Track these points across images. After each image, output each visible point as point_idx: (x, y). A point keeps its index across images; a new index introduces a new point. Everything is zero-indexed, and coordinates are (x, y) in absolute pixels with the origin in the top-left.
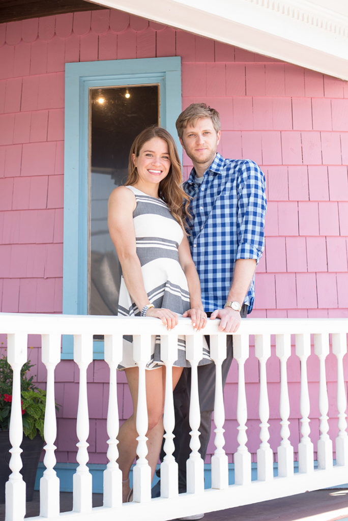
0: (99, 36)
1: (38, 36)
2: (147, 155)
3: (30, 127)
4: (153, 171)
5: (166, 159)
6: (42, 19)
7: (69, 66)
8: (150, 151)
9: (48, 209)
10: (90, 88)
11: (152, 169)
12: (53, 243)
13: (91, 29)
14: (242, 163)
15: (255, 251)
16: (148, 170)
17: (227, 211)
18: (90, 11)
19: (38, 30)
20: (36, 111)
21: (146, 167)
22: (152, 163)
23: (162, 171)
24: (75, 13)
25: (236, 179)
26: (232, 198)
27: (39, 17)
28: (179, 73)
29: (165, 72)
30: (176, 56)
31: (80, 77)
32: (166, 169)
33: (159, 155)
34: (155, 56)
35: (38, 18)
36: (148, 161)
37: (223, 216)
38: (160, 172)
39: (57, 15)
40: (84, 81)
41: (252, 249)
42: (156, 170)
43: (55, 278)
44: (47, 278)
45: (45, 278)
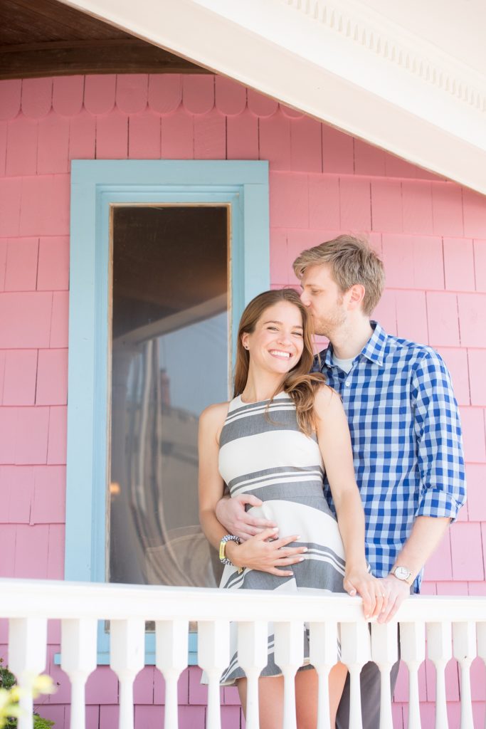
0: (129, 118)
1: (21, 110)
2: (270, 328)
3: (6, 264)
4: (279, 353)
5: (299, 336)
6: (27, 81)
7: (76, 165)
8: (275, 322)
9: (38, 406)
10: (112, 204)
11: (278, 350)
12: (46, 465)
13: (115, 104)
14: (420, 355)
15: (454, 504)
16: (270, 351)
17: (395, 433)
18: (115, 75)
19: (21, 100)
20: (17, 237)
21: (267, 346)
22: (279, 339)
23: (291, 355)
24: (87, 76)
25: (409, 381)
26: (405, 412)
27: (22, 77)
28: (266, 188)
29: (242, 185)
30: (259, 159)
31: (97, 185)
32: (297, 351)
33: (288, 330)
34: (225, 157)
35: (20, 80)
36: (271, 338)
37: (388, 440)
38: (288, 355)
39: (55, 78)
40: (102, 192)
41: (449, 501)
42: (283, 352)
43: (49, 524)
44: (35, 524)
45: (32, 523)
